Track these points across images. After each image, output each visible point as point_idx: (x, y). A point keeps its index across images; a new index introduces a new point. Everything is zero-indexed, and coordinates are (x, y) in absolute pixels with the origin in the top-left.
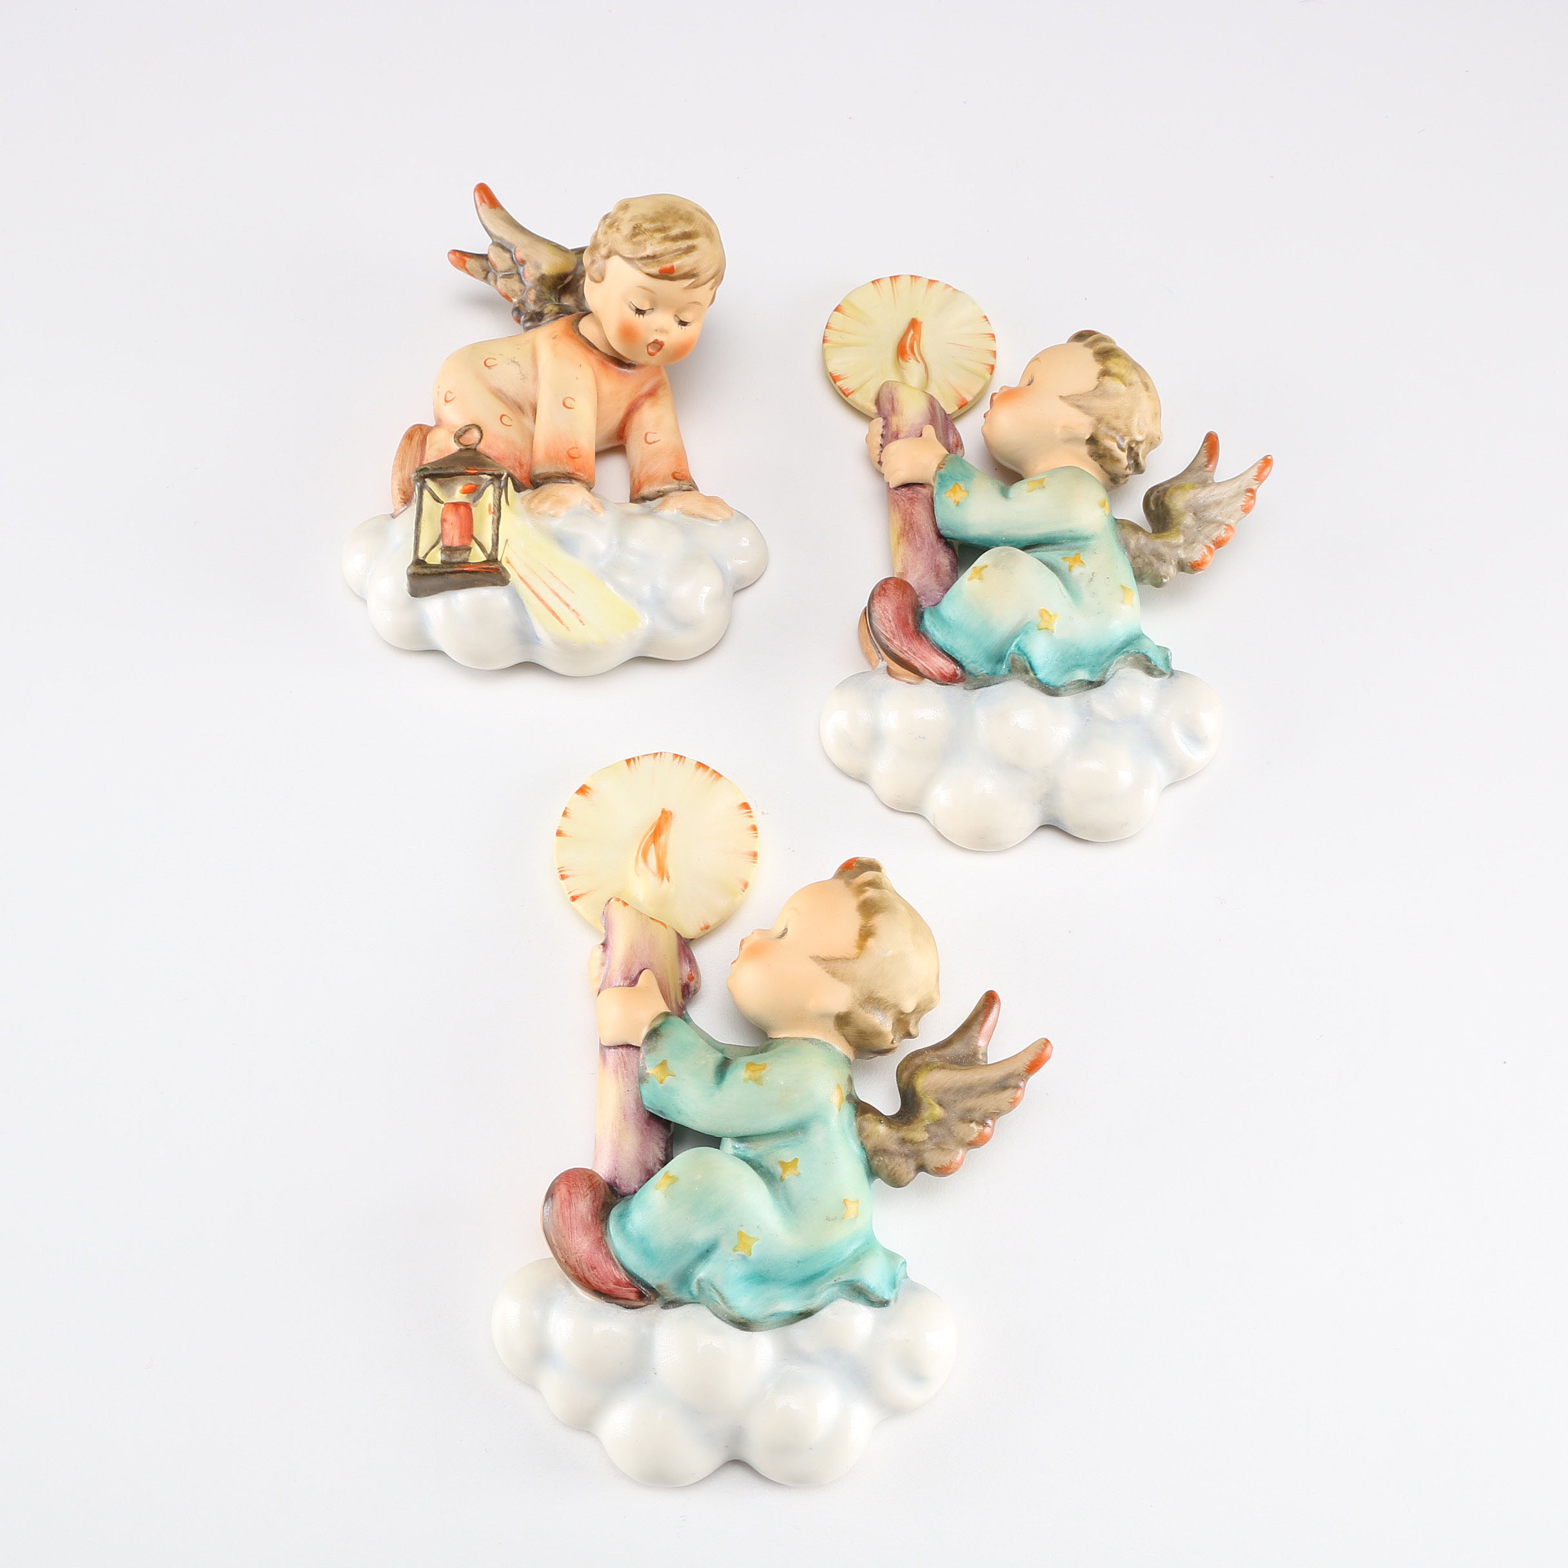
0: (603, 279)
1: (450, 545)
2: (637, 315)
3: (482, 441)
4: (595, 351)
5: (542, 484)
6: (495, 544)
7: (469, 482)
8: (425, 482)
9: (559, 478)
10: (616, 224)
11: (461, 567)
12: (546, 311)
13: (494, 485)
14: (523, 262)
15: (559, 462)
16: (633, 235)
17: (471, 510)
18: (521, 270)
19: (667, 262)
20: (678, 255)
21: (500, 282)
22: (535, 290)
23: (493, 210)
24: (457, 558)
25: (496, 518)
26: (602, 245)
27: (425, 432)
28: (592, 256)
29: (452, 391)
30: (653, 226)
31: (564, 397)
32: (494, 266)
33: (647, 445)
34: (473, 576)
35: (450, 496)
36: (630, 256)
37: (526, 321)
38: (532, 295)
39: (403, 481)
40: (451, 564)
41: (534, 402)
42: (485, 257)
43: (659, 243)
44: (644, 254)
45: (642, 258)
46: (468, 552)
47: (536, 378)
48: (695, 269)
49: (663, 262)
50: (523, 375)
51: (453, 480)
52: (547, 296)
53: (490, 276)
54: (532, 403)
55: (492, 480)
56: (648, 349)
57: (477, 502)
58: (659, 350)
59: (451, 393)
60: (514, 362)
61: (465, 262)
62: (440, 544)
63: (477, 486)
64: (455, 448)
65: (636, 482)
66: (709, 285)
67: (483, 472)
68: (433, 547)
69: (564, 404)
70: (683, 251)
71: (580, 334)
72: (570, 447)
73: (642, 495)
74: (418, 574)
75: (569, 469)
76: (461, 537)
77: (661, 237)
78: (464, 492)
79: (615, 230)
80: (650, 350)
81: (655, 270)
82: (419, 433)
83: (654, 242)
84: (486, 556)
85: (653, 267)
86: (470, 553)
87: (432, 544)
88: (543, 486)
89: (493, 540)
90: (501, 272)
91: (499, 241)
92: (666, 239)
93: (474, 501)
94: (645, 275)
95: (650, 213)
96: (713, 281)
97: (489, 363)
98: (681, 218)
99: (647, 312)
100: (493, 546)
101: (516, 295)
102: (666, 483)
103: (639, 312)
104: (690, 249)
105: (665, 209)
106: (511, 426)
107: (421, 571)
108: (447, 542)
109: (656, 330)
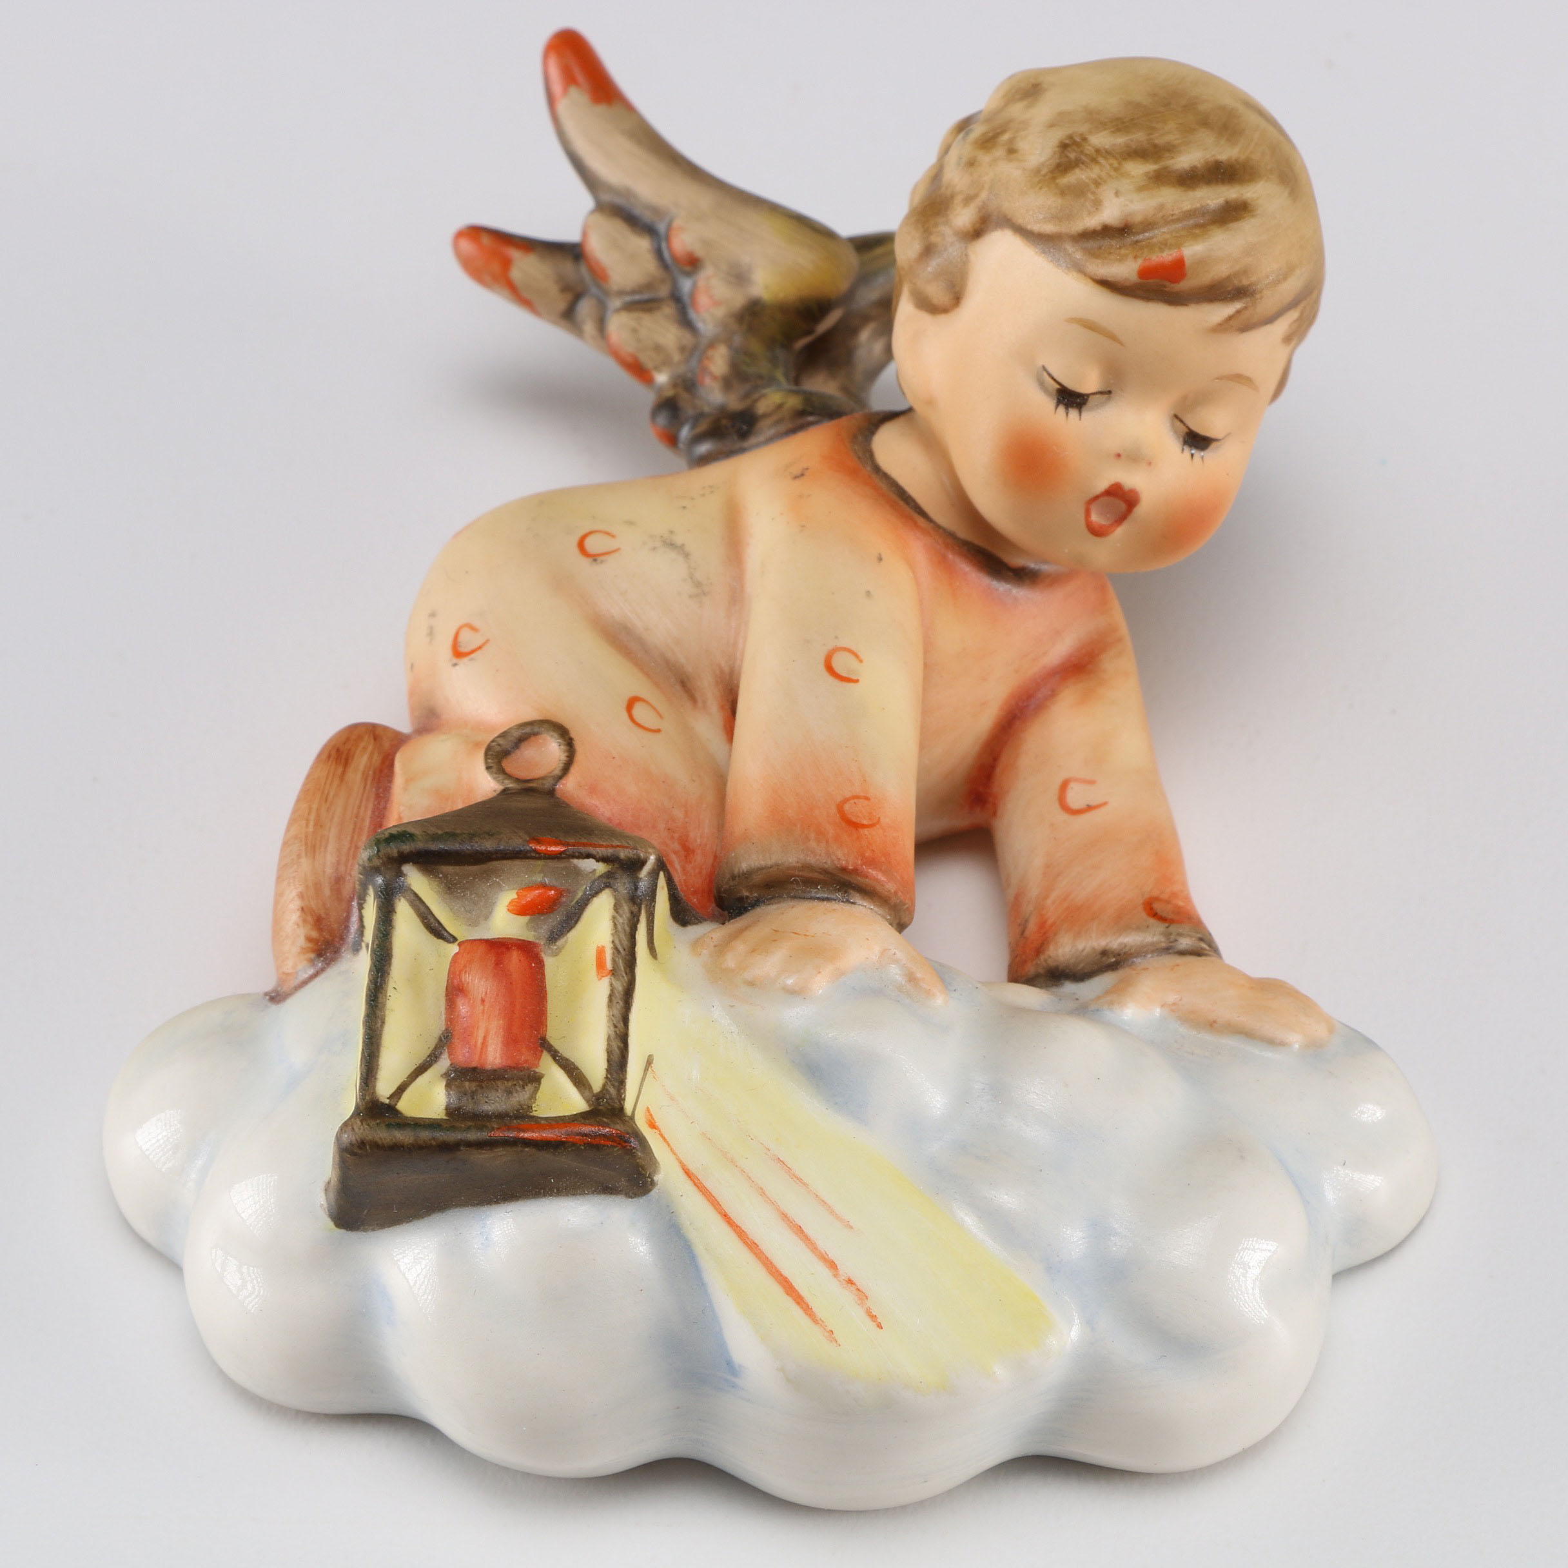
0: (957, 299)
1: (474, 1064)
2: (1061, 409)
3: (574, 770)
4: (921, 521)
5: (755, 904)
6: (618, 1063)
7: (539, 878)
8: (400, 874)
9: (810, 883)
10: (1006, 137)
11: (509, 1128)
12: (762, 407)
13: (615, 890)
14: (693, 264)
15: (812, 835)
16: (1058, 166)
17: (540, 964)
18: (686, 285)
19: (1164, 245)
20: (1197, 226)
21: (619, 325)
22: (730, 347)
23: (601, 109)
24: (494, 1102)
25: (619, 987)
26: (958, 199)
27: (387, 745)
28: (927, 232)
29: (476, 623)
30: (1120, 140)
31: (830, 646)
32: (599, 275)
33: (1064, 816)
34: (547, 1158)
35: (474, 923)
36: (1049, 228)
37: (697, 439)
38: (719, 362)
39: (317, 886)
40: (479, 1119)
41: (727, 670)
42: (573, 252)
43: (1140, 189)
44: (1092, 222)
45: (1087, 235)
46: (529, 1088)
47: (737, 597)
48: (1245, 272)
49: (1151, 247)
50: (698, 584)
51: (486, 874)
52: (763, 367)
53: (585, 308)
54: (722, 672)
55: (609, 875)
56: (1088, 513)
57: (560, 943)
58: (1122, 518)
59: (473, 629)
60: (672, 545)
61: (507, 263)
62: (444, 1063)
63: (560, 893)
64: (486, 785)
65: (1032, 926)
66: (1281, 326)
67: (583, 850)
68: (421, 1070)
69: (830, 668)
70: (1207, 217)
71: (877, 469)
72: (848, 795)
73: (1051, 963)
74: (376, 1146)
75: (842, 856)
76: (511, 1040)
77: (1147, 174)
78: (521, 910)
79: (999, 152)
80: (1095, 518)
81: (1126, 269)
82: (370, 748)
83: (1126, 185)
84: (587, 1101)
85: (1122, 259)
86: (537, 1089)
87: (419, 1062)
88: (759, 910)
89: (609, 1052)
90: (621, 293)
91: (619, 201)
92: (1161, 178)
93: (555, 936)
94: (1091, 284)
95: (1112, 104)
96: (1293, 315)
97: (592, 544)
98: (1205, 122)
99: (1092, 401)
100: (608, 1071)
101: (666, 362)
102: (1127, 928)
103: (1070, 398)
104: (1233, 213)
105: (1155, 95)
106: (658, 731)
107: (384, 1135)
108: (463, 1055)
109: (1119, 455)
